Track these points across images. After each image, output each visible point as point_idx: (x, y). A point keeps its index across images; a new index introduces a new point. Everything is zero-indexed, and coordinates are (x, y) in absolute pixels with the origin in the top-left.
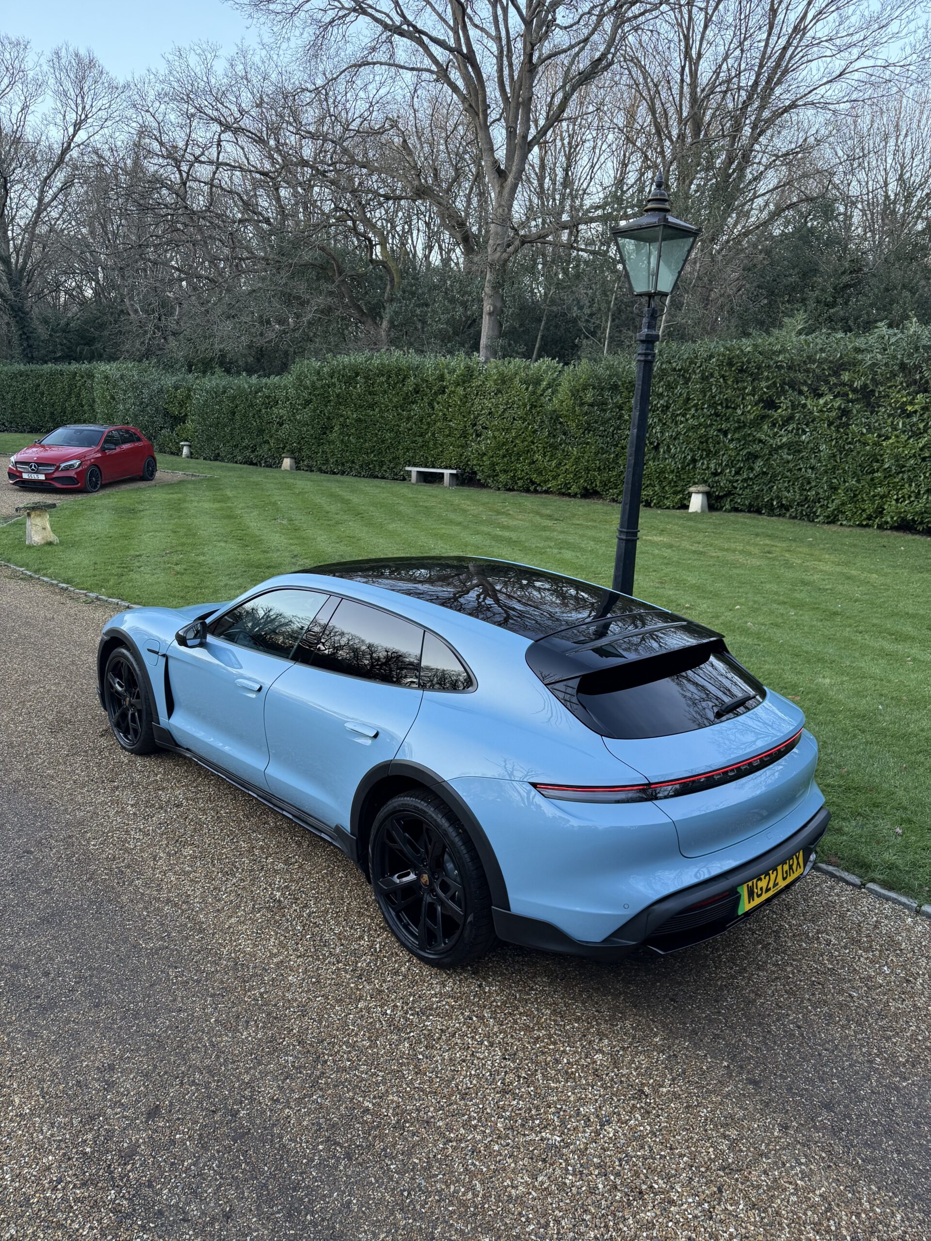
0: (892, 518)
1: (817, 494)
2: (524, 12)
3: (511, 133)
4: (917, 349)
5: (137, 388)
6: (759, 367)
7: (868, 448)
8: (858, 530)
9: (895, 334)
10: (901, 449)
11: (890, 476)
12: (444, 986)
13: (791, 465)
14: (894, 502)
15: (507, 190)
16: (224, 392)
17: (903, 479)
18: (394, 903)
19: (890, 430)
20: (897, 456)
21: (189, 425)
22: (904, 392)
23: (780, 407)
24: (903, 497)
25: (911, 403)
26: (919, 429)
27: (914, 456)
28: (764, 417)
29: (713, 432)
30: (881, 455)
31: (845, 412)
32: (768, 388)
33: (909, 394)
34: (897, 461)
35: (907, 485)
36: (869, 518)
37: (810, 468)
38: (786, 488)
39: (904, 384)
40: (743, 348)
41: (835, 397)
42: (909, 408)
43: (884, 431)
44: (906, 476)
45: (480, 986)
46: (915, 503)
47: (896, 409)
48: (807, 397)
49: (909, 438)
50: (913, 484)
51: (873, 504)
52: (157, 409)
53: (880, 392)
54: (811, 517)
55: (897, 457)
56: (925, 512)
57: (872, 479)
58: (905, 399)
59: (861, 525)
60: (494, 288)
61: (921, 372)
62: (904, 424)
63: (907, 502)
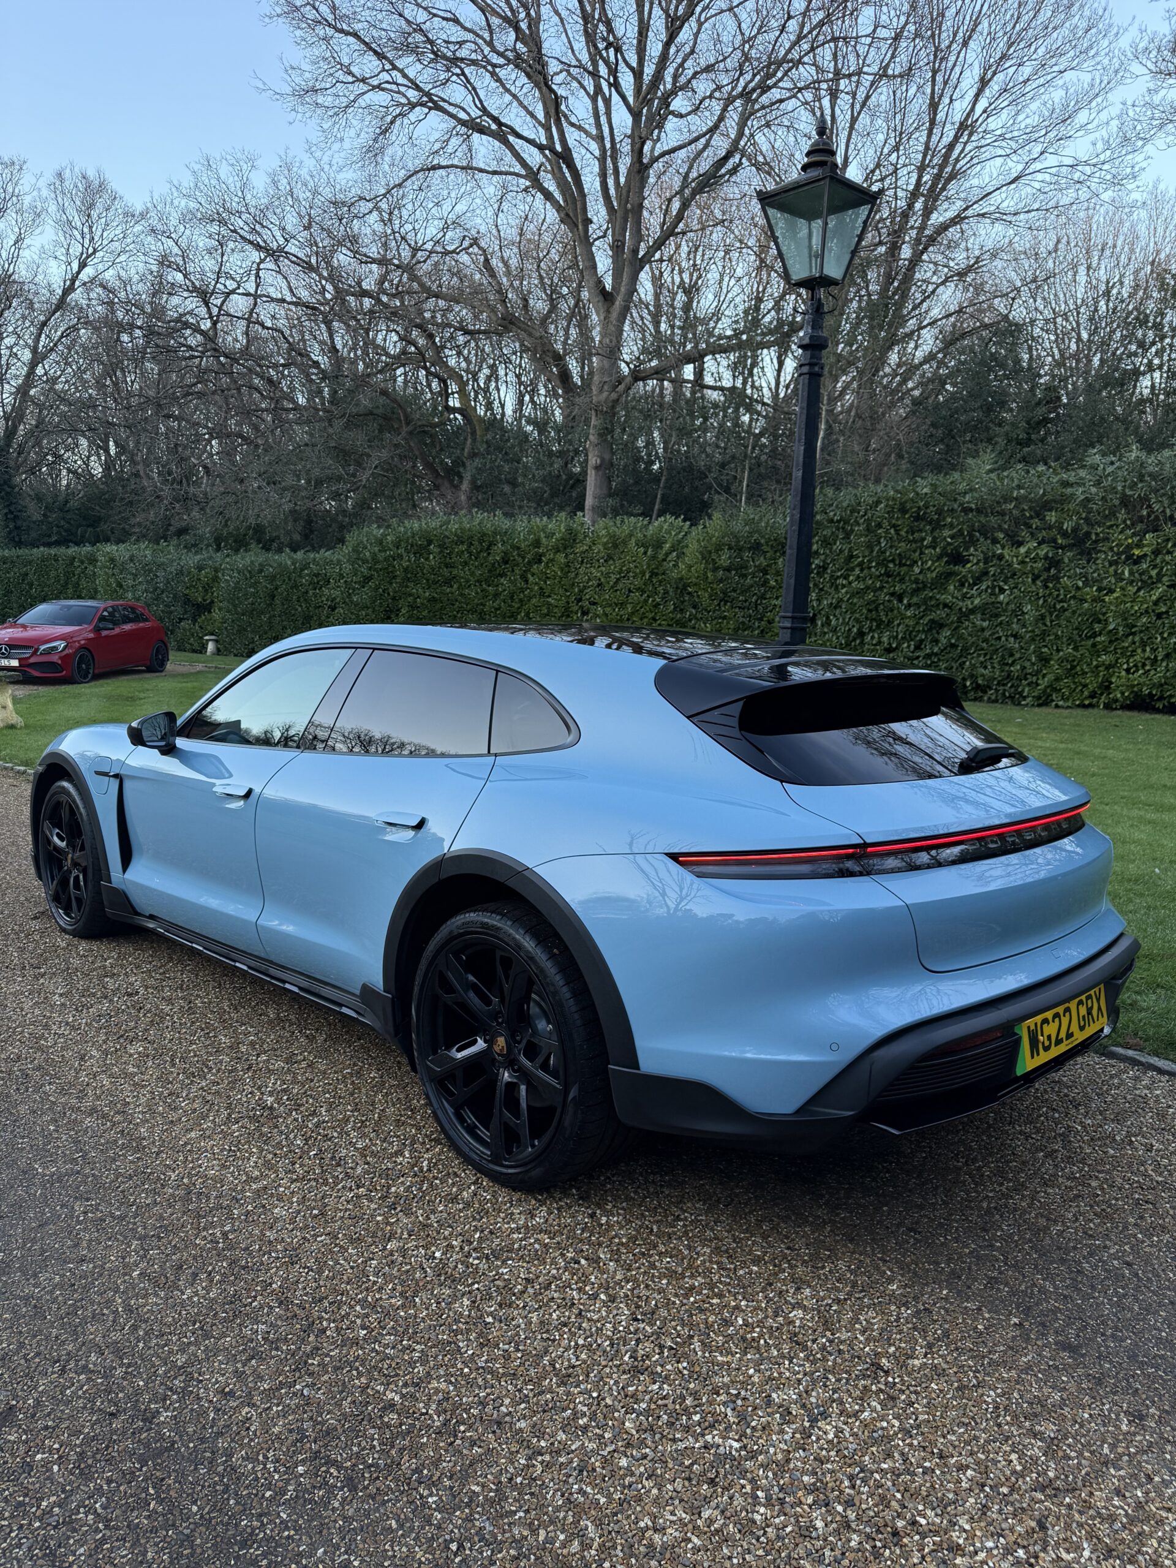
0: (1123, 693)
1: (1023, 668)
2: (631, 100)
3: (617, 248)
4: (1141, 478)
5: (150, 571)
6: (939, 512)
7: (1086, 605)
8: (1080, 711)
9: (1112, 463)
10: (1128, 605)
11: (1117, 639)
12: (533, 1217)
13: (987, 634)
14: (1123, 673)
15: (614, 315)
16: (261, 571)
17: (1134, 643)
18: (451, 1094)
19: (1113, 581)
20: (1124, 613)
21: (216, 614)
22: (1129, 532)
23: (968, 561)
24: (1135, 666)
25: (1139, 545)
26: (1151, 577)
27: (1147, 612)
28: (949, 575)
29: (883, 597)
30: (1104, 614)
31: (1054, 563)
32: (952, 537)
33: (1134, 534)
34: (1126, 619)
35: (1139, 651)
36: (1092, 695)
37: (1012, 635)
38: (982, 663)
39: (1128, 522)
40: (919, 489)
41: (1040, 544)
42: (1137, 552)
43: (1105, 582)
44: (1137, 639)
45: (592, 1216)
46: (1152, 672)
47: (1119, 554)
48: (1003, 548)
49: (1139, 590)
50: (1148, 649)
51: (1097, 676)
52: (175, 596)
53: (1097, 534)
54: (1015, 699)
55: (1124, 616)
56: (1166, 683)
57: (1094, 645)
58: (1130, 541)
59: (1083, 706)
60: (600, 435)
61: (1149, 506)
62: (1131, 573)
63: (1141, 672)
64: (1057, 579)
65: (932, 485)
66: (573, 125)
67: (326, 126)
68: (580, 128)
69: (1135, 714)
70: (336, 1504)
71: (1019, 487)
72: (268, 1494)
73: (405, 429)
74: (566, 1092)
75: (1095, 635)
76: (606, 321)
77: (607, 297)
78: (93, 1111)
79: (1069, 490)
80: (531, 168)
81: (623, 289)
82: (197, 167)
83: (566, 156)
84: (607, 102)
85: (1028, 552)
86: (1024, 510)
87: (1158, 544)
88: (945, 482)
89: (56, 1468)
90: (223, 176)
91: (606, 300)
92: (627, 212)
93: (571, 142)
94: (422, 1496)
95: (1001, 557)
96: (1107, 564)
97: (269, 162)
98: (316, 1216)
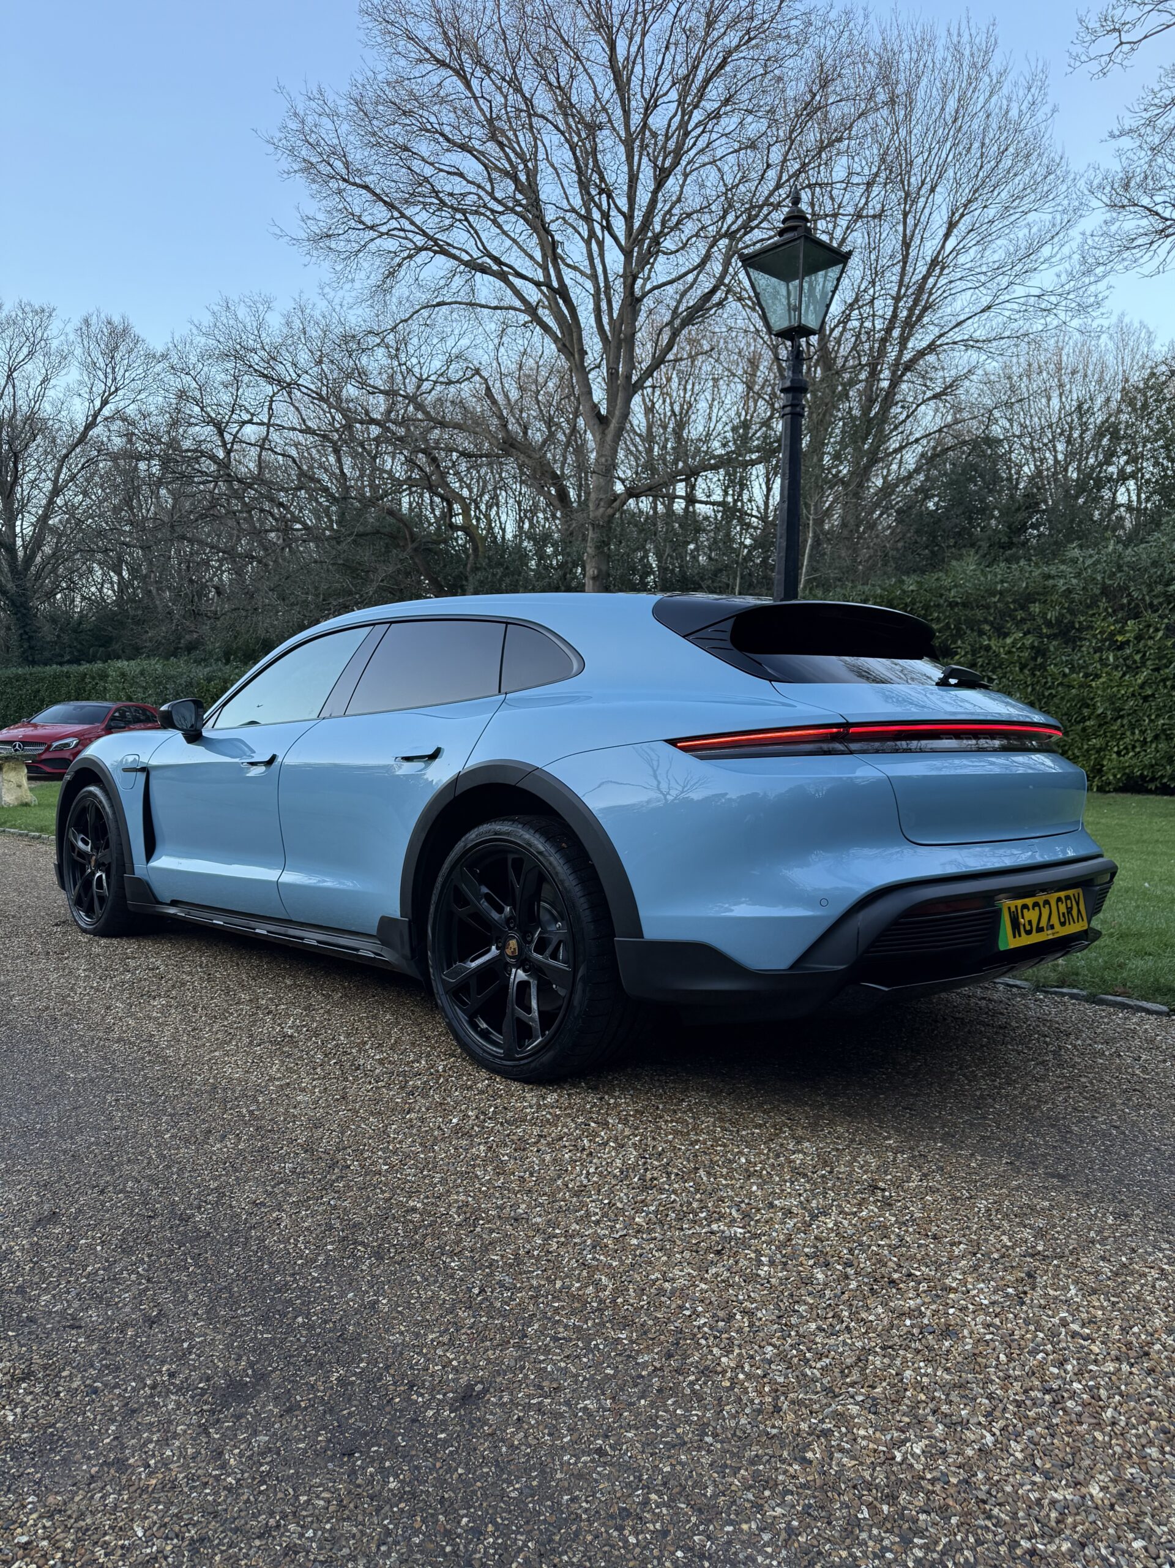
0: (1115, 776)
2: (623, 243)
6: (926, 608)
7: (1074, 691)
9: (1091, 556)
10: (1115, 689)
11: (1106, 723)
14: (1114, 756)
17: (1123, 726)
19: (1099, 667)
20: (1111, 697)
22: (1111, 620)
24: (1126, 748)
25: (1121, 632)
26: (1135, 662)
27: (1133, 695)
30: (1092, 699)
31: (1039, 651)
34: (1113, 703)
35: (1128, 733)
39: (1110, 610)
41: (1025, 634)
42: (1120, 638)
43: (1091, 669)
44: (1125, 721)
46: (1143, 753)
47: (1104, 641)
49: (1124, 675)
50: (1137, 732)
51: (1089, 759)
53: (1080, 623)
55: (1111, 699)
57: (1084, 729)
58: (1112, 628)
60: (597, 548)
61: (1129, 595)
62: (1116, 658)
63: (1131, 754)
64: (1043, 667)
65: (918, 582)
66: (569, 266)
67: (338, 268)
68: (575, 268)
69: (1128, 795)
70: (364, 1268)
71: (1002, 582)
72: (299, 1262)
73: (410, 546)
74: (575, 971)
75: (1084, 720)
76: (601, 444)
77: (602, 421)
78: (119, 1040)
79: (1051, 582)
80: (530, 303)
81: (617, 413)
82: (216, 308)
83: (563, 292)
84: (601, 244)
85: (1014, 644)
86: (1007, 603)
87: (1140, 630)
88: (931, 579)
89: (99, 1248)
90: (240, 316)
91: (601, 423)
92: (620, 341)
93: (567, 281)
94: (444, 1262)
95: (988, 648)
96: (1091, 650)
97: (284, 304)
98: (337, 1100)
